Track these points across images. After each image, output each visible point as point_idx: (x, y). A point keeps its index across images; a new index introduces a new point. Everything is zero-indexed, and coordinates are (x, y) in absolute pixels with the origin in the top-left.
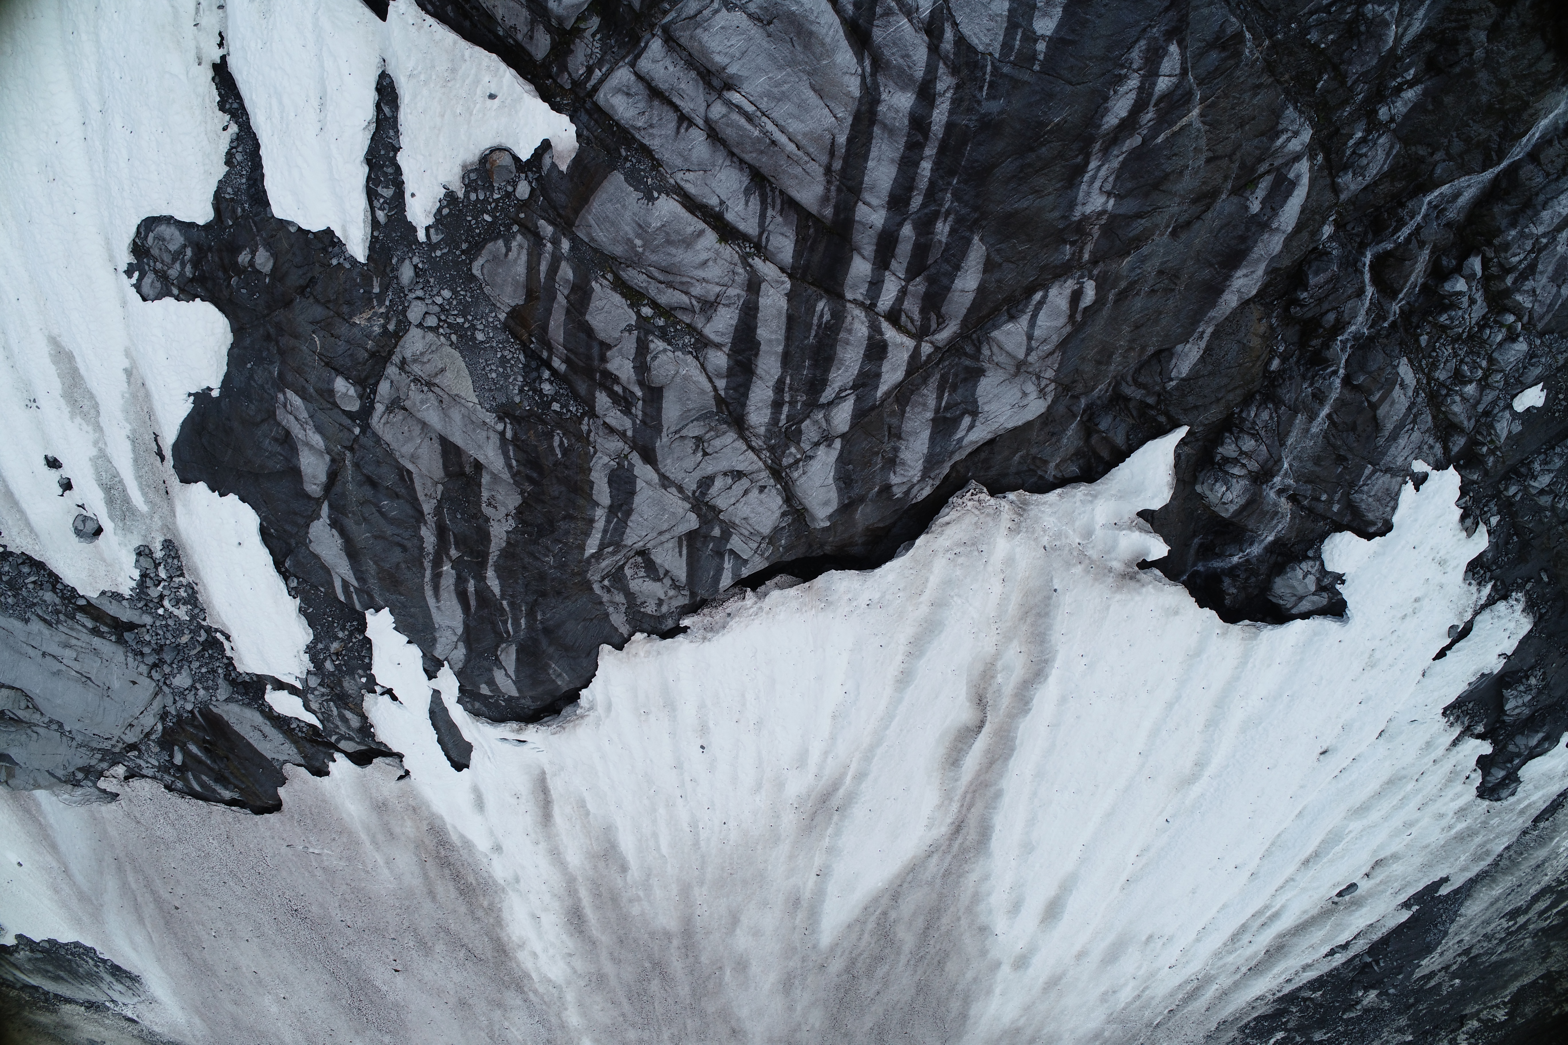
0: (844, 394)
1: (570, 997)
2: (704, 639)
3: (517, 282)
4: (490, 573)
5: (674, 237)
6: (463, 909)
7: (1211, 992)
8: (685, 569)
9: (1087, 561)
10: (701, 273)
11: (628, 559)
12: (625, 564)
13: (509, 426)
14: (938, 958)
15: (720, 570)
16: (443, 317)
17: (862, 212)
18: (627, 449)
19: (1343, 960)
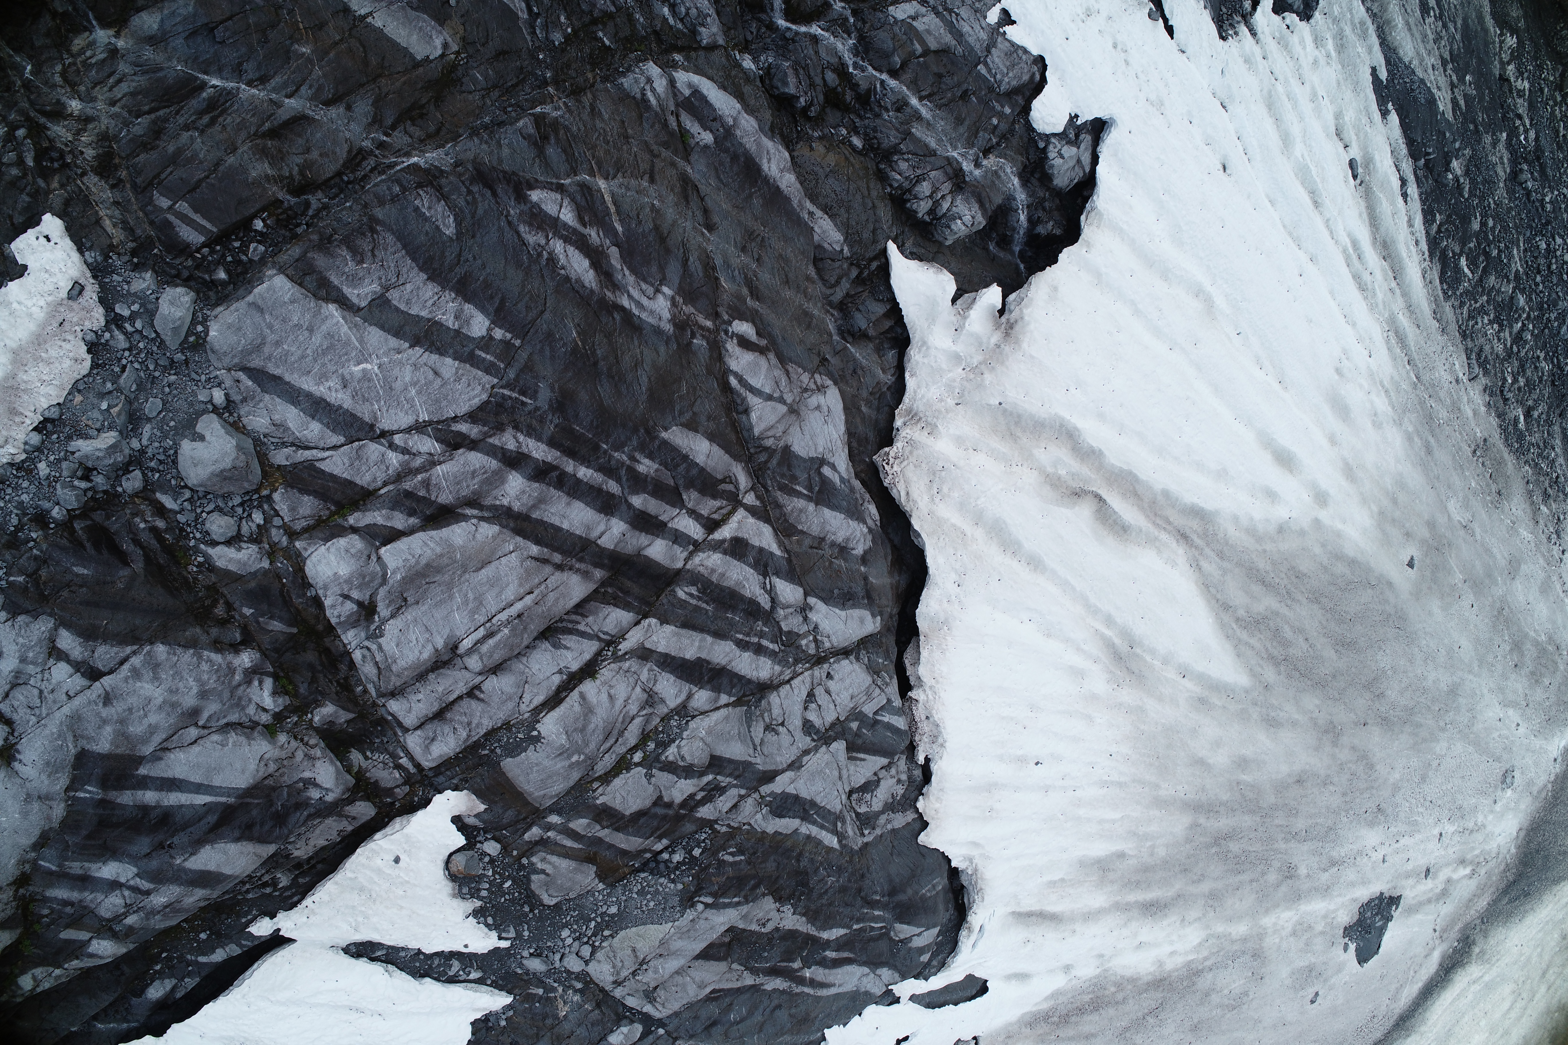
0: (768, 587)
1: (1220, 928)
2: (942, 745)
3: (575, 869)
4: (825, 935)
5: (579, 725)
6: (1111, 1011)
7: (1404, 321)
8: (877, 758)
9: (983, 367)
10: (619, 703)
11: (852, 807)
12: (855, 811)
13: (702, 899)
14: (1293, 578)
15: (889, 726)
16: (585, 939)
17: (607, 542)
18: (756, 795)
19: (1415, 186)
